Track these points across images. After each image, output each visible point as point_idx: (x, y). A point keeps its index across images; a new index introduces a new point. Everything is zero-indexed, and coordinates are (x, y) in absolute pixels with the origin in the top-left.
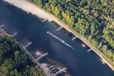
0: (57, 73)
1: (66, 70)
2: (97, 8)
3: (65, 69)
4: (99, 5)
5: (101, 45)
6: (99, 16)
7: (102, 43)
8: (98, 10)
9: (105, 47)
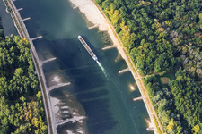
0: (68, 120)
1: (83, 120)
2: (187, 29)
3: (82, 117)
4: (191, 25)
5: (158, 97)
6: (180, 45)
7: (161, 93)
8: (185, 33)
9: (163, 102)
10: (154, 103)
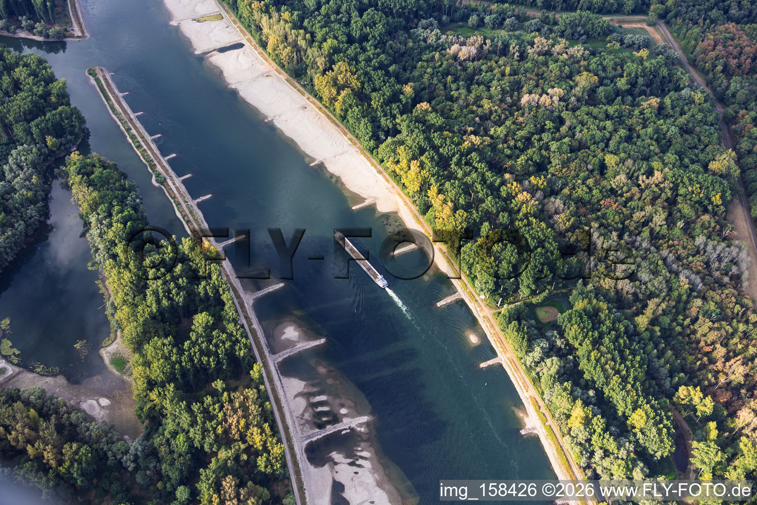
0: (330, 429)
1: (367, 424)
2: (581, 191)
3: (365, 419)
4: (590, 182)
5: (537, 353)
6: (572, 228)
7: (544, 344)
8: (579, 201)
9: (552, 365)
10: (529, 369)
